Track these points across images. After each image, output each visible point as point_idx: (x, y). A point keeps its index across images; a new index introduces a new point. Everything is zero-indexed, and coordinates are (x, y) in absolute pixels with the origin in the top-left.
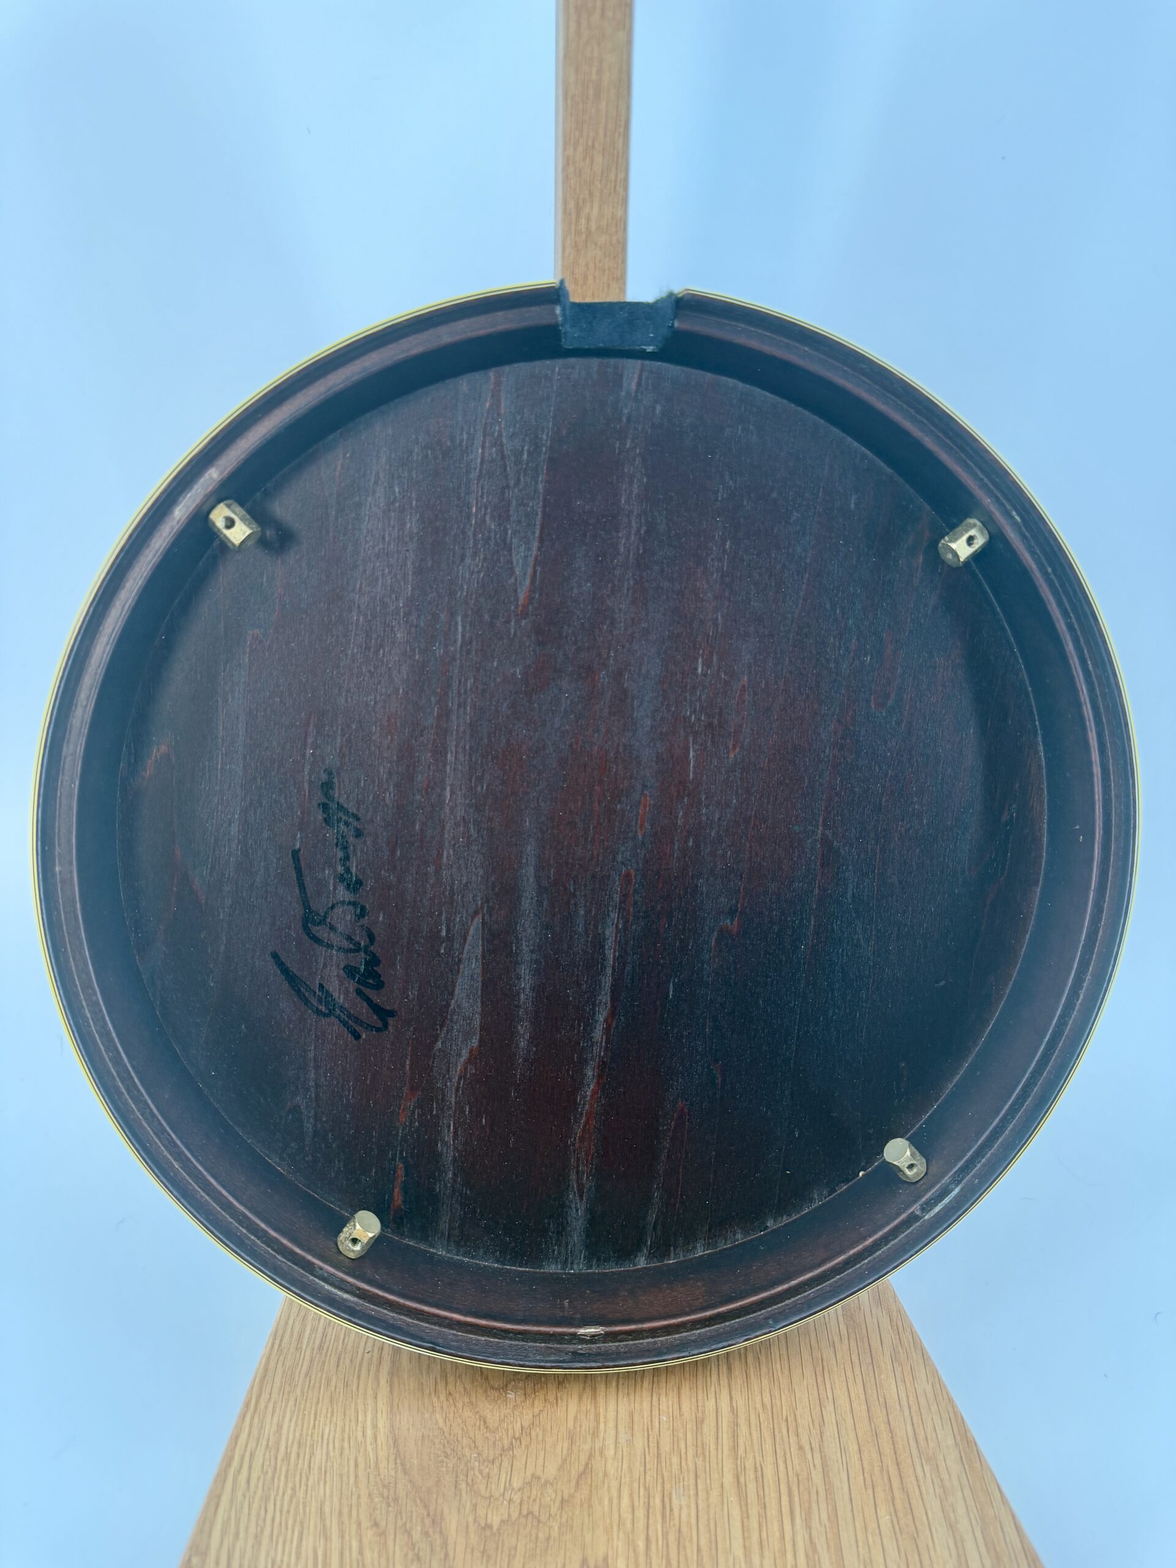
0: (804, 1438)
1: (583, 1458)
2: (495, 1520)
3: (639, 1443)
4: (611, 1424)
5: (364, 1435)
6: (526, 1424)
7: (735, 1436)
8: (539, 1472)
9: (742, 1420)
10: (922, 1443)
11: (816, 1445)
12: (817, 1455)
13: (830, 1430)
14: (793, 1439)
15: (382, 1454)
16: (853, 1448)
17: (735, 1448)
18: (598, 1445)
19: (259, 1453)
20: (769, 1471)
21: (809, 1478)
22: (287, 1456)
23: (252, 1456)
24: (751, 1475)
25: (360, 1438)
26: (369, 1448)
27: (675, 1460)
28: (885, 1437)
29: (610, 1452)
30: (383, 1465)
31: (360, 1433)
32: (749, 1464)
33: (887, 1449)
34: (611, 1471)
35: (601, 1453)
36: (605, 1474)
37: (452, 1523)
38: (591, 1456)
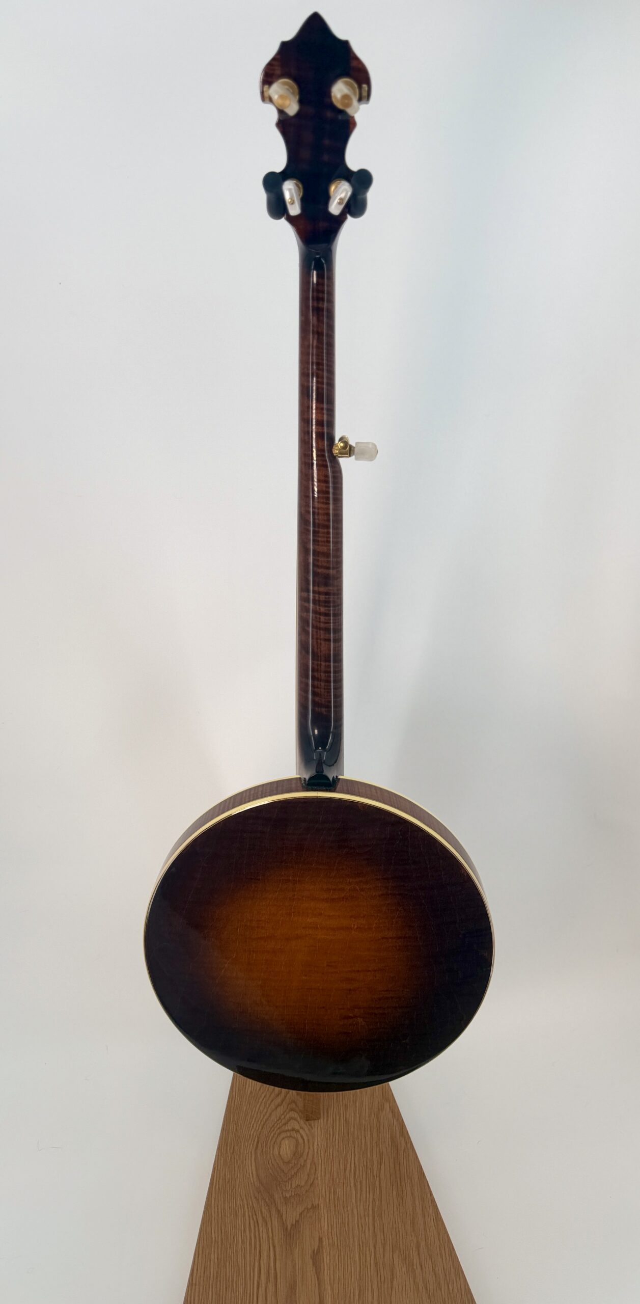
0: (375, 1173)
1: (312, 1180)
2: (288, 1196)
3: (328, 1176)
4: (320, 1171)
5: (249, 1175)
6: (295, 1172)
7: (355, 1173)
8: (299, 1183)
9: (357, 1169)
10: (408, 1174)
11: (378, 1175)
12: (378, 1178)
13: (382, 1171)
14: (371, 1174)
15: (255, 1180)
16: (388, 1176)
17: (355, 1176)
18: (316, 1176)
19: (221, 1180)
20: (364, 1182)
21: (375, 1183)
22: (229, 1182)
23: (219, 1182)
24: (359, 1183)
25: (248, 1176)
26: (251, 1179)
27: (338, 1180)
28: (398, 1172)
29: (319, 1178)
30: (256, 1183)
31: (248, 1175)
32: (359, 1181)
33: (398, 1176)
34: (320, 1183)
35: (317, 1179)
36: (318, 1184)
37: (276, 1196)
38: (314, 1180)
